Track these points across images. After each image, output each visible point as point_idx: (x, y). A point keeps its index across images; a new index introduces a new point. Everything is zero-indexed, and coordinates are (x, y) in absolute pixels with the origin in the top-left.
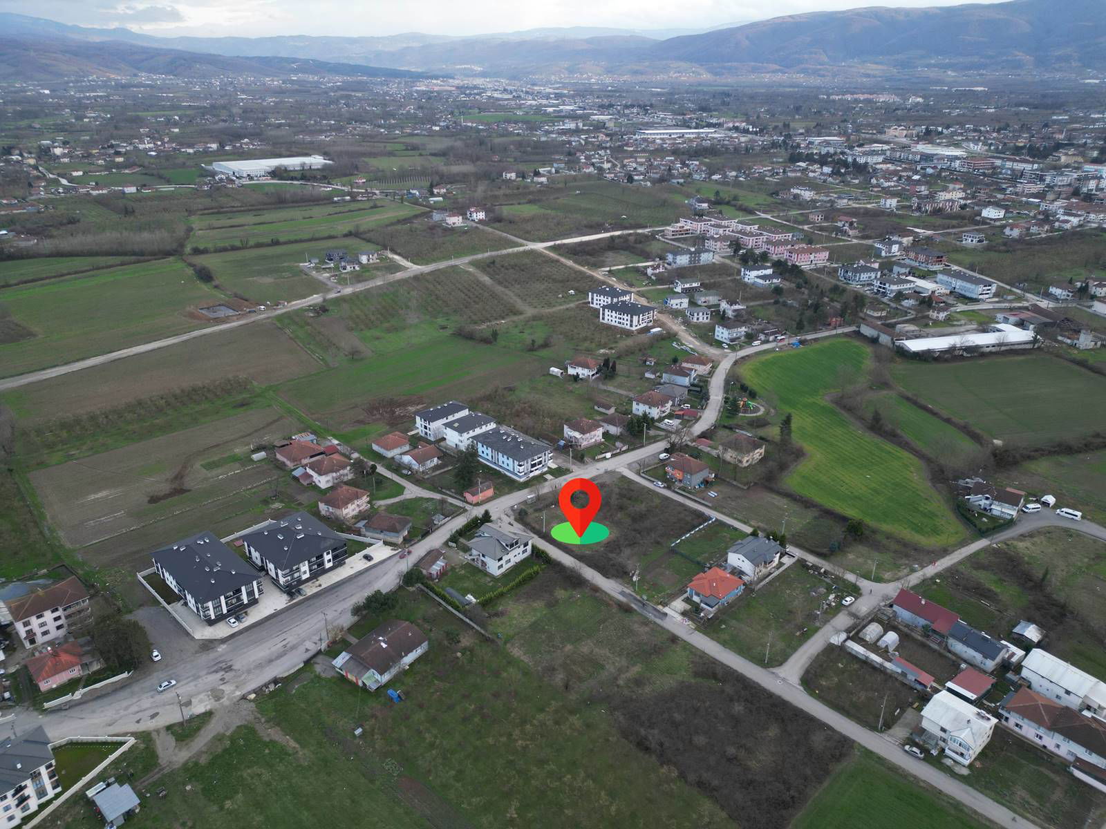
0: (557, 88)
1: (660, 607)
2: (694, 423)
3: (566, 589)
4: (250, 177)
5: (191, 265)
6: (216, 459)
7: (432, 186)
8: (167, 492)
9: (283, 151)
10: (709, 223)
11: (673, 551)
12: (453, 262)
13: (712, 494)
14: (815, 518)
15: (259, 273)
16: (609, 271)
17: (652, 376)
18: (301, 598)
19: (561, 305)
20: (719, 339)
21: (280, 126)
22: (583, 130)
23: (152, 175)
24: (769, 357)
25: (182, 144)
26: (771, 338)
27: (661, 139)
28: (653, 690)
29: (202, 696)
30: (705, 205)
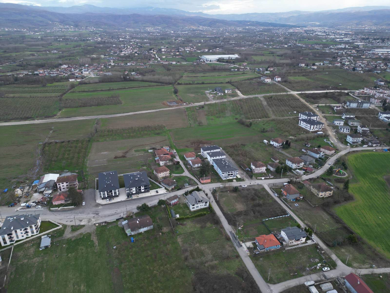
0: (348, 31)
1: (241, 242)
2: (310, 174)
3: (211, 223)
4: (211, 61)
5: (175, 88)
6: (139, 149)
7: (268, 67)
8: (120, 156)
9: (226, 52)
10: (378, 91)
11: (263, 223)
12: (257, 96)
13: (296, 205)
14: (338, 229)
15: (192, 93)
16: (318, 106)
17: (305, 151)
18: (130, 199)
19: (287, 116)
20: (348, 141)
21: (231, 44)
22: (347, 48)
23: (183, 59)
24: (367, 153)
25: (198, 49)
26: (374, 145)
27: (381, 54)
28: (216, 273)
29: (86, 220)
30: (383, 83)
